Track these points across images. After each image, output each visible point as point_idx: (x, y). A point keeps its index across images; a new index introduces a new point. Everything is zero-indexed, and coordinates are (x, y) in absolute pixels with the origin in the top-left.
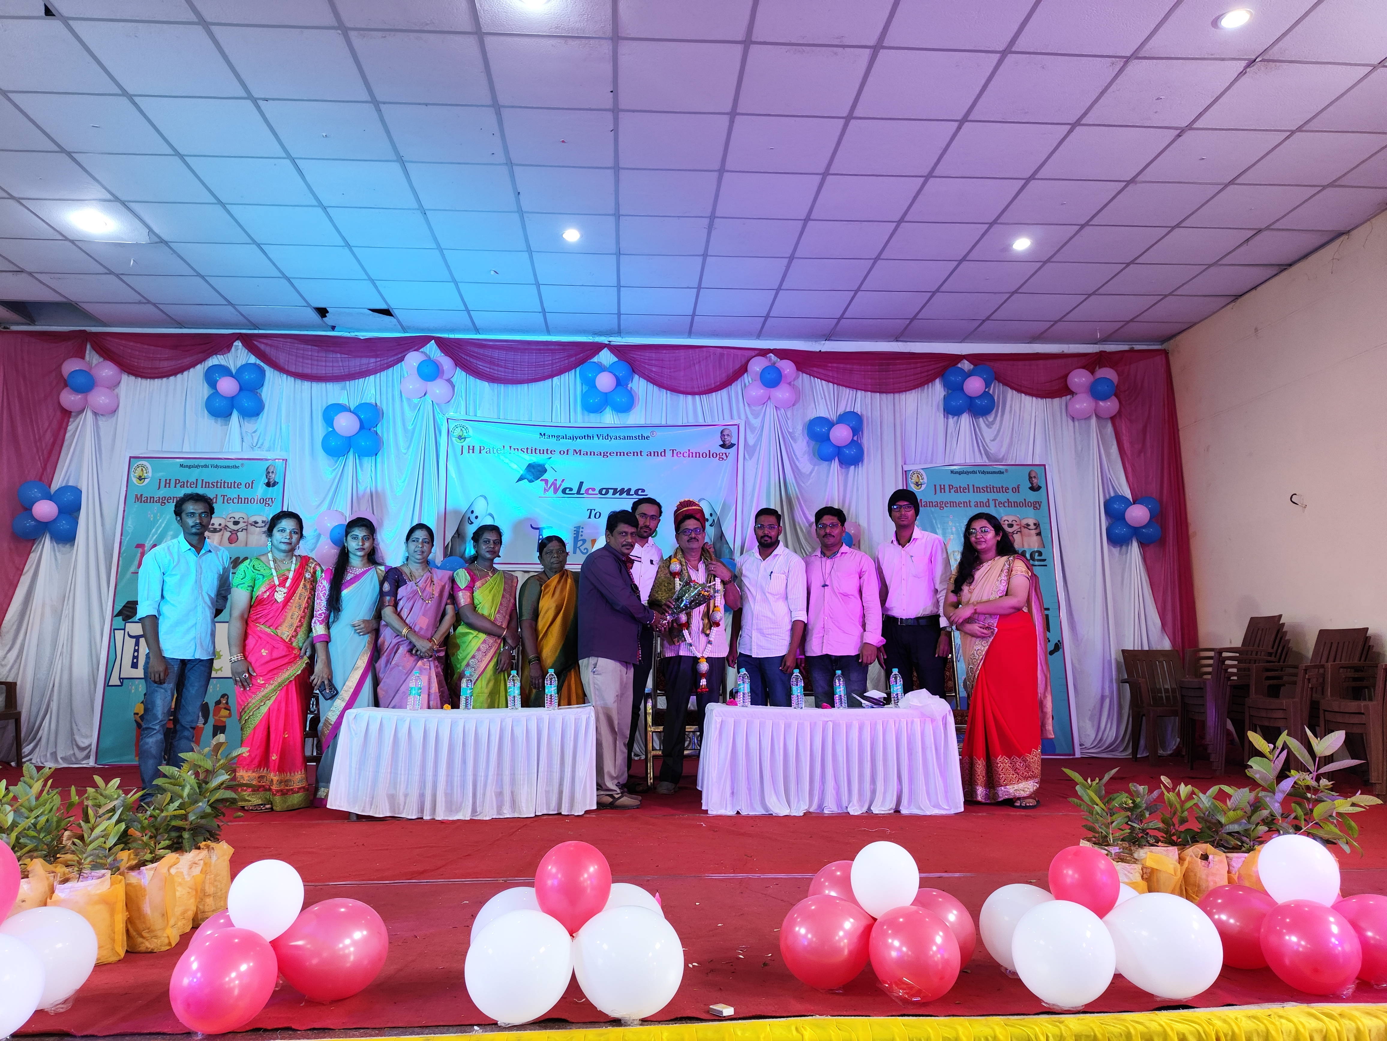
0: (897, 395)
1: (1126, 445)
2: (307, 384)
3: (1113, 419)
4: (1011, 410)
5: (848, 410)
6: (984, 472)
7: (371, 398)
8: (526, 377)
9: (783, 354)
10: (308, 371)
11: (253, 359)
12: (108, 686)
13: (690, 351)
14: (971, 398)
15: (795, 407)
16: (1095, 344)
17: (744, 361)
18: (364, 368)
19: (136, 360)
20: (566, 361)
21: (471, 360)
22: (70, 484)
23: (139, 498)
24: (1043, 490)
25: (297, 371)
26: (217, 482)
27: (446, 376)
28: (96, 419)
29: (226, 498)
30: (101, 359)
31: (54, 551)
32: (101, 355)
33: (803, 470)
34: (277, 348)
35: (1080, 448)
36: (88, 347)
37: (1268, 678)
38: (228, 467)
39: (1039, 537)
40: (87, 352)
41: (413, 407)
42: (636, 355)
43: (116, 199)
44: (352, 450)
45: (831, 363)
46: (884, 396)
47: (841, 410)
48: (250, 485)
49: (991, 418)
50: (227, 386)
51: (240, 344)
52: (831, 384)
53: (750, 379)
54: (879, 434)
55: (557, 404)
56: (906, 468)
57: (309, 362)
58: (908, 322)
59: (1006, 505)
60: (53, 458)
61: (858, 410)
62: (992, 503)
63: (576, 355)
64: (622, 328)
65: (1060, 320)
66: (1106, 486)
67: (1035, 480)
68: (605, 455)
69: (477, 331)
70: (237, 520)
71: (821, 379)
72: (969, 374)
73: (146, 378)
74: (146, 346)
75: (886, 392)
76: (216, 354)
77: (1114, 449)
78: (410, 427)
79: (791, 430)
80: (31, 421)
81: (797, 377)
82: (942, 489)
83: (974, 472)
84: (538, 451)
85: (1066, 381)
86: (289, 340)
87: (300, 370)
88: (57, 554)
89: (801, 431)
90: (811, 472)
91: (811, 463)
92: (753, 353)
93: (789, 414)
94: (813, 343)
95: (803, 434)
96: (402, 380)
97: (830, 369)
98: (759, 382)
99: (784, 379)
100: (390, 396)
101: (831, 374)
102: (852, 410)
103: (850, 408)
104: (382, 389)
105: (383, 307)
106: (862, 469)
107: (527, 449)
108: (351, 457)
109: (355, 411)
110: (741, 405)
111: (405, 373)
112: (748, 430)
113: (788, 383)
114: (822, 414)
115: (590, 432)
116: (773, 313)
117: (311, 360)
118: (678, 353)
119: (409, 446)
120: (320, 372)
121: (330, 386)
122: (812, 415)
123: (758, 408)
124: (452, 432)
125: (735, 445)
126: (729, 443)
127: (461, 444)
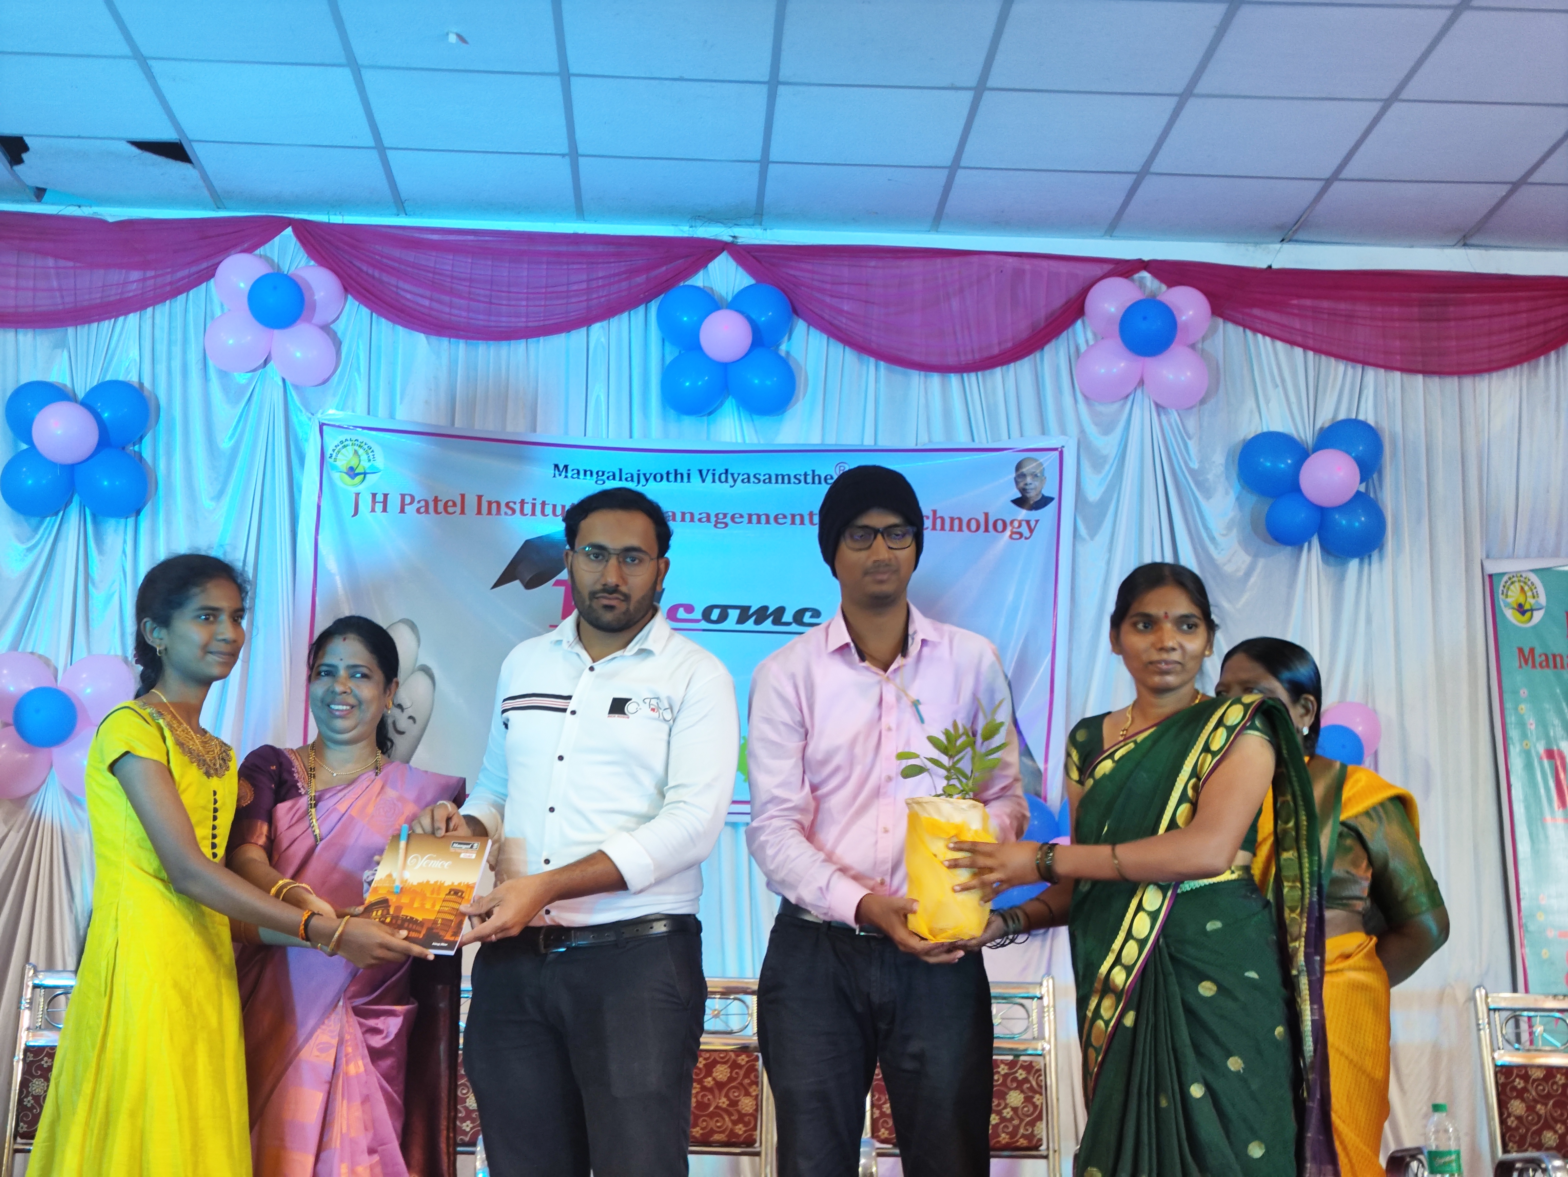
0: (1468, 381)
5: (1342, 416)
7: (128, 371)
8: (521, 323)
9: (1174, 273)
13: (939, 262)
15: (1207, 407)
17: (1073, 292)
18: (113, 295)
20: (624, 285)
21: (385, 278)
27: (320, 317)
33: (1229, 569)
41: (233, 393)
42: (801, 271)
44: (76, 499)
45: (1299, 297)
46: (1435, 382)
47: (1325, 418)
52: (1299, 351)
53: (1090, 335)
54: (1424, 479)
55: (598, 391)
56: (1492, 568)
58: (1503, 190)
61: (1367, 414)
63: (648, 268)
64: (767, 200)
68: (720, 521)
69: (400, 205)
71: (1273, 337)
75: (1442, 374)
78: (225, 444)
79: (1195, 465)
81: (1213, 330)
84: (548, 510)
89: (1222, 469)
90: (1248, 574)
91: (1247, 551)
92: (1098, 270)
93: (1191, 424)
94: (1251, 248)
95: (1227, 478)
96: (208, 326)
97: (1296, 311)
98: (1115, 344)
99: (1179, 334)
100: (177, 365)
101: (1297, 323)
102: (1354, 417)
103: (1349, 409)
104: (158, 347)
105: (168, 135)
106: (1381, 569)
107: (523, 502)
108: (75, 518)
109: (87, 402)
110: (1067, 399)
111: (216, 308)
112: (1086, 464)
113: (1192, 346)
114: (1276, 426)
115: (682, 463)
116: (1160, 164)
118: (908, 266)
119: (222, 491)
120: (2, 302)
121: (27, 338)
122: (1250, 427)
123: (1111, 409)
124: (331, 457)
125: (1052, 499)
126: (1037, 495)
127: (354, 490)
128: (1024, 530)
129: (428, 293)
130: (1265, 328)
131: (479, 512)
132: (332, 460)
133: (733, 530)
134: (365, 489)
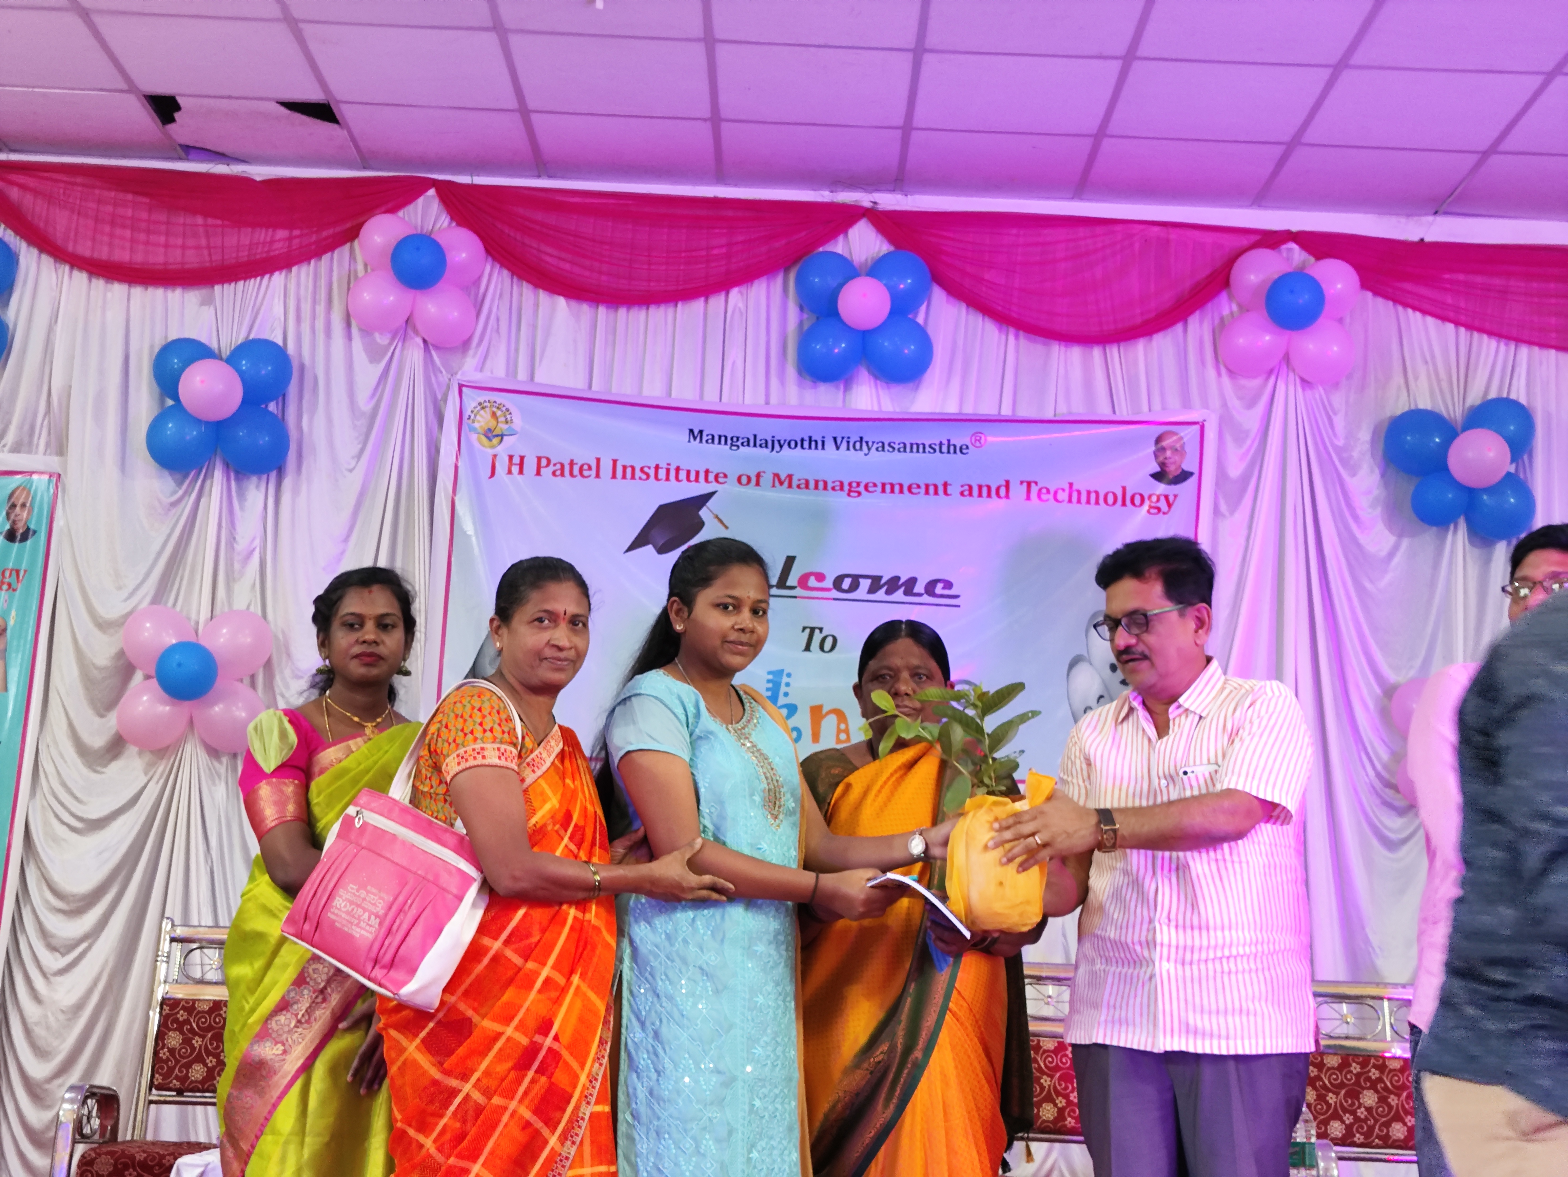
2: (118, 289)
5: (1493, 395)
7: (272, 330)
8: (660, 287)
9: (1321, 244)
10: (122, 255)
15: (1354, 381)
17: (1220, 263)
18: (260, 253)
20: (762, 250)
21: (527, 241)
25: (96, 255)
27: (460, 279)
33: (1371, 548)
34: (50, 198)
41: (374, 354)
42: (943, 239)
44: (220, 456)
45: (1451, 271)
47: (1474, 396)
52: (1450, 327)
53: (1235, 308)
55: (734, 356)
57: (128, 233)
61: (1519, 394)
63: (789, 235)
64: (909, 167)
68: (853, 489)
69: (542, 167)
71: (1425, 312)
78: (366, 403)
79: (1340, 443)
81: (1362, 305)
84: (683, 475)
86: (79, 180)
87: (103, 253)
89: (1367, 446)
90: (1391, 555)
91: (1391, 529)
92: (1244, 241)
93: (1338, 399)
94: (1403, 220)
95: (1372, 454)
96: (352, 285)
97: (1448, 286)
98: (1260, 315)
99: (1327, 308)
100: (320, 324)
101: (1449, 300)
102: (1505, 395)
103: (1501, 388)
104: (303, 306)
105: (315, 95)
107: (657, 468)
108: (218, 474)
109: (232, 360)
110: (1211, 372)
111: (360, 267)
112: (1228, 439)
113: (1341, 320)
114: (1424, 403)
115: (816, 430)
116: (1312, 135)
117: (133, 229)
118: (1050, 235)
119: (362, 451)
120: (151, 259)
121: (175, 296)
122: (1398, 405)
123: (1255, 383)
124: (469, 418)
125: (1192, 474)
126: (1176, 469)
127: (491, 452)
128: (1163, 505)
129: (568, 256)
130: (1416, 303)
131: (614, 476)
132: (470, 422)
133: (866, 499)
134: (502, 450)
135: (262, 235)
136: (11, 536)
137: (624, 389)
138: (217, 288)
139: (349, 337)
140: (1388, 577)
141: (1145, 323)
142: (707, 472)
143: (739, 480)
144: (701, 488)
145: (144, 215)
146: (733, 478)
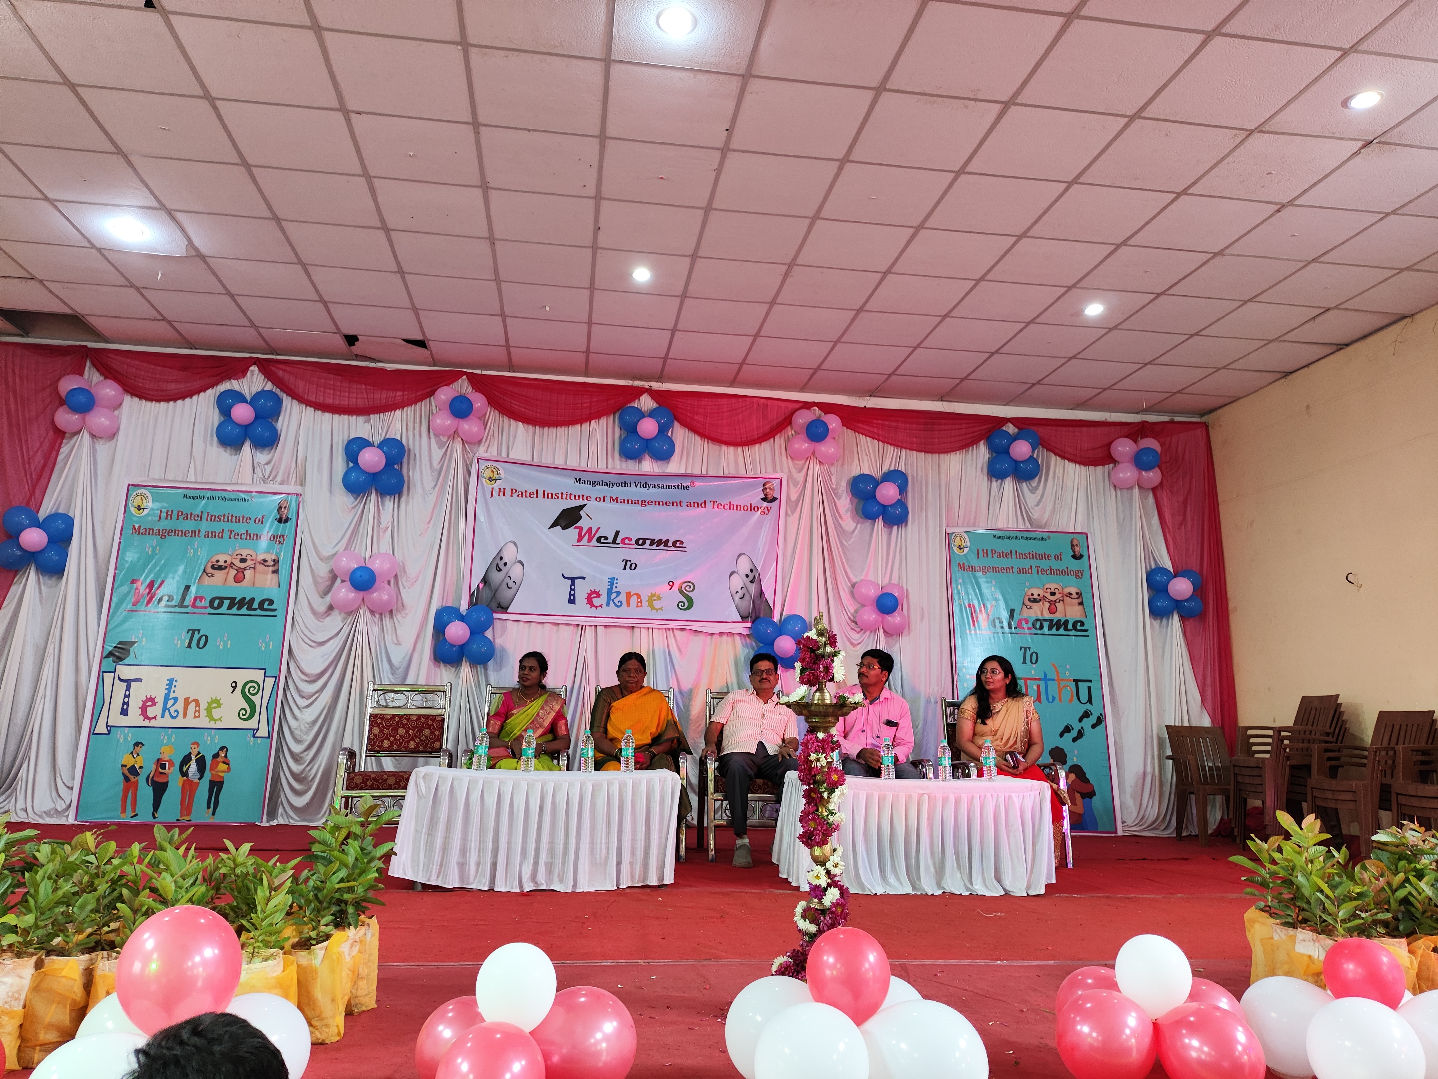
0: (942, 456)
1: (1168, 517)
2: (327, 416)
3: (1154, 490)
4: (1054, 477)
5: (892, 468)
6: (1026, 538)
7: (396, 435)
8: (562, 419)
9: (827, 408)
10: (330, 401)
11: (269, 386)
12: (94, 734)
13: (733, 400)
14: (1016, 462)
15: (840, 462)
16: (1137, 413)
17: (787, 414)
18: (390, 401)
19: (141, 381)
20: (605, 404)
21: (505, 398)
22: (61, 511)
23: (137, 531)
24: (1085, 557)
25: (317, 401)
26: (224, 516)
27: (478, 415)
28: (93, 441)
29: (233, 533)
30: (102, 378)
31: (39, 583)
32: (101, 373)
33: (846, 528)
34: (296, 375)
35: (1121, 517)
36: (88, 363)
37: (1329, 759)
38: (237, 500)
39: (1081, 607)
40: (87, 369)
41: (441, 445)
42: (677, 402)
43: (162, 207)
44: (374, 487)
45: (876, 419)
46: (930, 456)
47: (885, 469)
48: (262, 521)
49: (1034, 483)
50: (242, 413)
51: (256, 368)
52: (876, 441)
53: (793, 432)
54: (924, 494)
55: (593, 448)
56: (949, 530)
57: (331, 392)
58: (958, 381)
59: (1049, 572)
60: (43, 481)
61: (902, 468)
62: (1034, 570)
63: (616, 397)
64: (665, 372)
65: (1109, 388)
66: (1147, 558)
67: (1077, 549)
68: (643, 504)
69: (514, 368)
70: (244, 557)
71: (866, 436)
72: (1015, 438)
73: (151, 400)
74: (152, 366)
75: (932, 452)
76: (230, 379)
77: (1155, 520)
78: (437, 465)
79: (834, 486)
80: (20, 440)
81: (843, 433)
82: (985, 553)
83: (1017, 538)
84: (573, 497)
85: (1109, 449)
86: (310, 368)
87: (321, 400)
88: (43, 587)
89: (845, 488)
90: (854, 531)
91: (854, 521)
92: (797, 406)
93: (833, 469)
94: (858, 399)
95: (847, 491)
96: (430, 416)
97: (875, 426)
98: (803, 436)
99: (829, 434)
100: (417, 432)
101: (876, 431)
102: (897, 469)
103: (895, 466)
104: (409, 424)
105: (419, 338)
106: (906, 530)
107: (562, 494)
108: (373, 495)
109: (380, 446)
110: (784, 458)
111: (434, 408)
112: (791, 484)
113: (834, 438)
114: (866, 472)
115: (627, 479)
116: (824, 366)
117: (334, 390)
118: (721, 401)
119: (436, 485)
120: (342, 403)
121: (353, 419)
122: (856, 472)
123: (802, 462)
124: (482, 472)
125: (777, 499)
126: (771, 497)
127: (491, 486)
128: (766, 511)
129: (523, 405)
130: (863, 432)
131: (544, 497)
132: (482, 474)
133: (648, 507)
134: (496, 486)
135: (391, 394)
136: (280, 521)
137: (547, 461)
138: (372, 416)
139: (429, 438)
140: (853, 540)
141: (759, 438)
142: (583, 496)
143: (596, 499)
144: (581, 502)
145: (339, 384)
146: (594, 498)
